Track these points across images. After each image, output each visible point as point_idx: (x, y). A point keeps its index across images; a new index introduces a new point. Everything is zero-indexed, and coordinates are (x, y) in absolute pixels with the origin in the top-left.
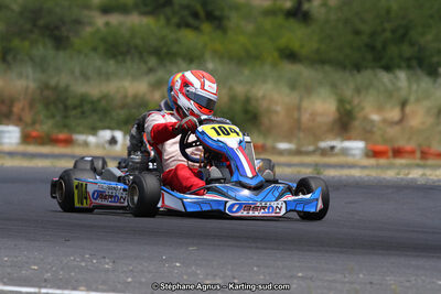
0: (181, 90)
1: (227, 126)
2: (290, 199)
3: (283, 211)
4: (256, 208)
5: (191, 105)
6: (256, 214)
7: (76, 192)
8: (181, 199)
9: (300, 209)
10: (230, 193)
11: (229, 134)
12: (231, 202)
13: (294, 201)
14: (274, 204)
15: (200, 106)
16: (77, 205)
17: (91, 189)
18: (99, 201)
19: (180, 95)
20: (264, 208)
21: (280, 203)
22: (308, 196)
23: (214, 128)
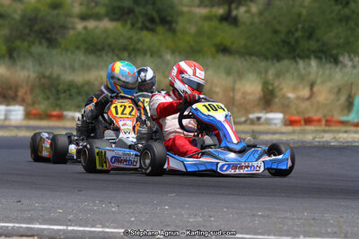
0: (177, 76)
1: (214, 104)
2: (267, 159)
3: (262, 169)
4: (241, 168)
5: (185, 88)
6: (242, 171)
7: (97, 157)
8: (182, 162)
9: (275, 167)
10: (221, 156)
11: (216, 110)
12: (221, 163)
13: (270, 160)
14: (255, 164)
15: (193, 89)
16: (98, 167)
17: (109, 155)
18: (116, 165)
19: (177, 81)
20: (247, 167)
21: (260, 163)
22: (280, 157)
23: (205, 106)
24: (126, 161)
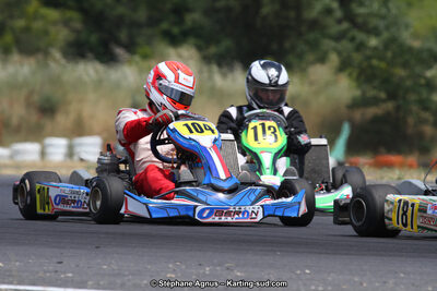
0: (153, 83)
1: (201, 123)
2: (268, 202)
3: (260, 216)
4: (229, 214)
5: (164, 99)
6: (229, 219)
7: (38, 196)
8: (146, 204)
9: (280, 214)
10: (201, 197)
11: (202, 131)
12: (201, 207)
13: (273, 205)
14: (250, 209)
15: (174, 101)
16: (39, 211)
17: (53, 193)
18: (61, 207)
19: (153, 89)
20: (238, 213)
21: (257, 207)
22: (289, 200)
23: (186, 125)
24: (74, 202)
